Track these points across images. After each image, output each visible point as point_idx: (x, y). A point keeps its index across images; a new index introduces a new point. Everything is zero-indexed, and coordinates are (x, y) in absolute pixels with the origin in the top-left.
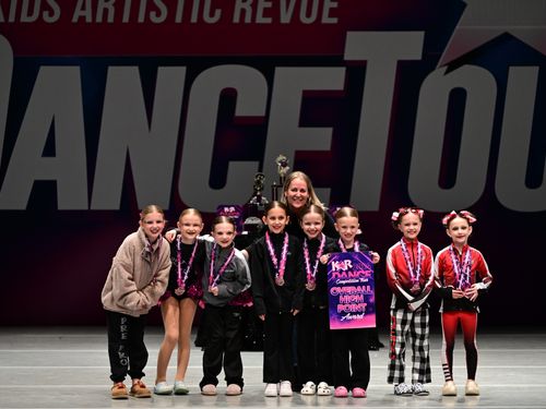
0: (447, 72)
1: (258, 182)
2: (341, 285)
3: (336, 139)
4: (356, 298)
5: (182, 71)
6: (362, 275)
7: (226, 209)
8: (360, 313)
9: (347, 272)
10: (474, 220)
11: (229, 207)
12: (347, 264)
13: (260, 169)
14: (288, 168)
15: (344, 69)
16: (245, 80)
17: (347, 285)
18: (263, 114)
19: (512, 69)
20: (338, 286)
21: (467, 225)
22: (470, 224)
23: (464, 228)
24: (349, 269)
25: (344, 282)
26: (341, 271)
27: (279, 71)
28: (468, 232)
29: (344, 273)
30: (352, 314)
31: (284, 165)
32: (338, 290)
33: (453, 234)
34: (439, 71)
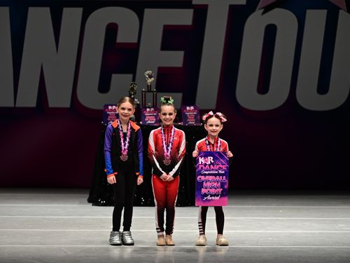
0: (264, 13)
1: (132, 89)
2: (205, 175)
3: (186, 59)
4: (215, 184)
5: (80, 11)
6: (220, 168)
7: (110, 107)
8: (217, 196)
9: (209, 165)
10: (225, 120)
11: (112, 106)
12: (210, 159)
13: (134, 79)
14: (153, 79)
15: (192, 11)
16: (124, 17)
17: (209, 175)
18: (136, 41)
19: (309, 12)
20: (202, 175)
21: (219, 123)
22: (222, 123)
23: (217, 126)
24: (211, 163)
25: (207, 172)
26: (205, 165)
27: (147, 11)
28: (219, 129)
29: (207, 166)
30: (212, 196)
31: (150, 77)
32: (203, 178)
33: (208, 128)
34: (258, 12)
